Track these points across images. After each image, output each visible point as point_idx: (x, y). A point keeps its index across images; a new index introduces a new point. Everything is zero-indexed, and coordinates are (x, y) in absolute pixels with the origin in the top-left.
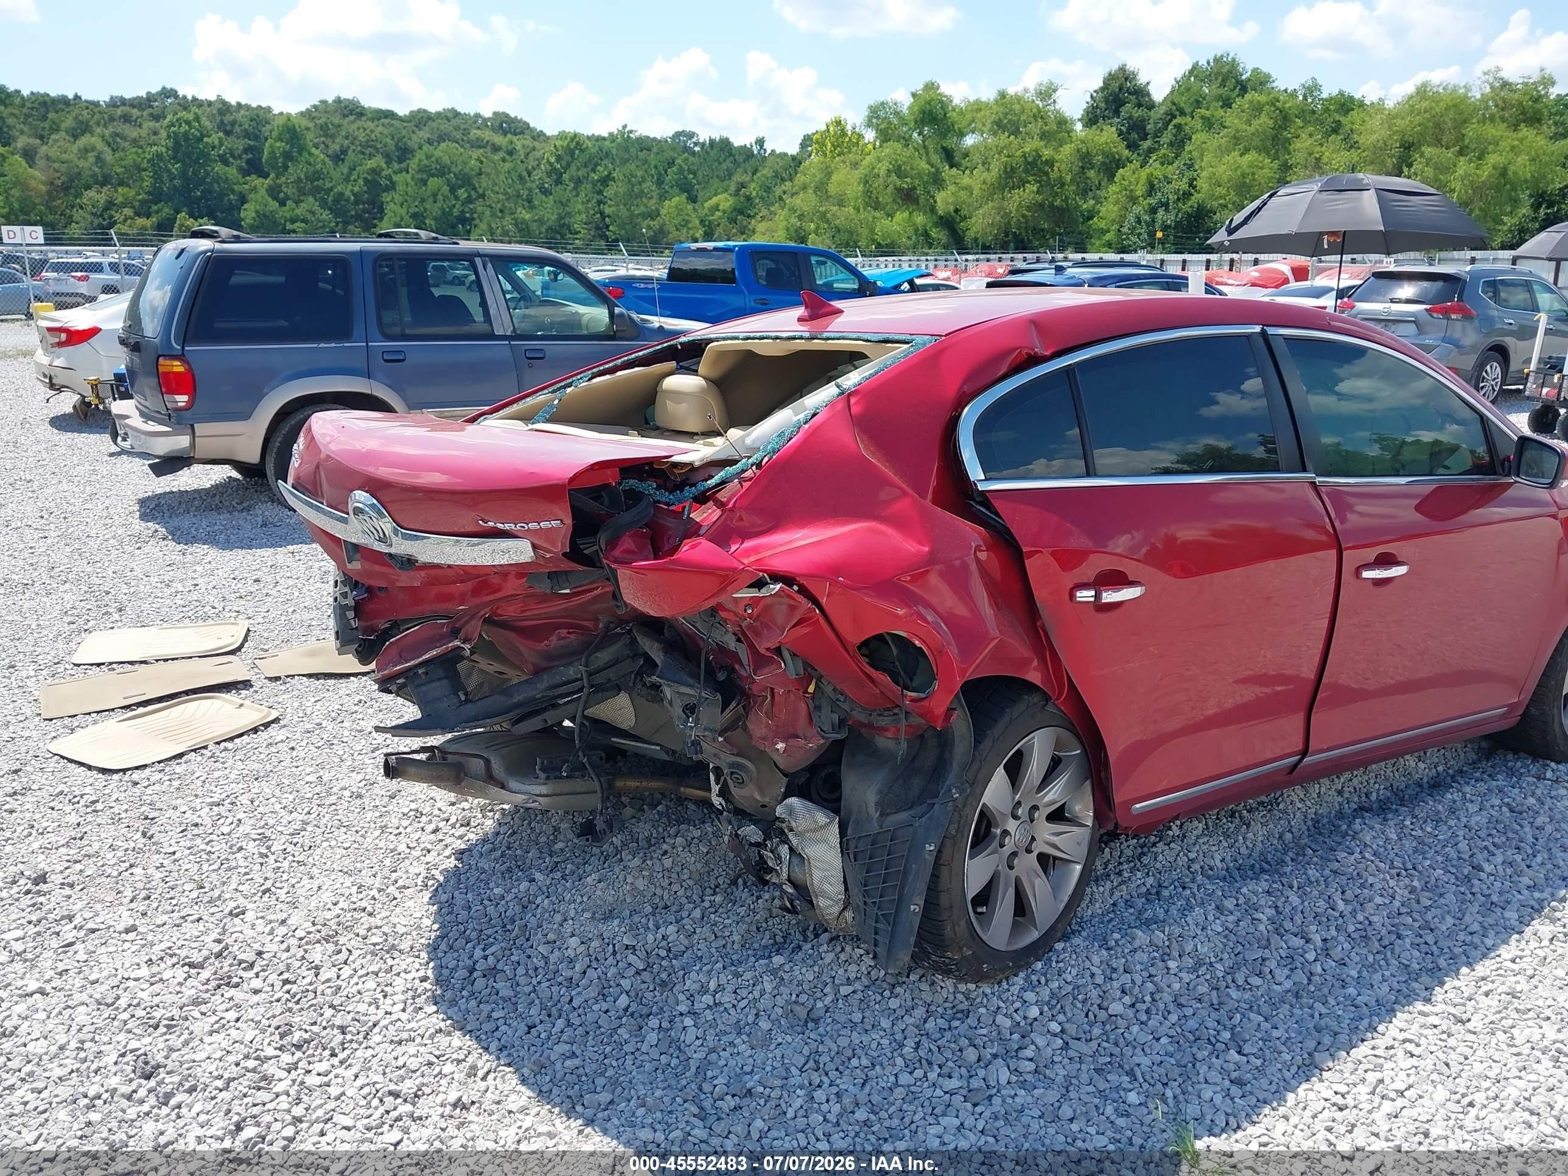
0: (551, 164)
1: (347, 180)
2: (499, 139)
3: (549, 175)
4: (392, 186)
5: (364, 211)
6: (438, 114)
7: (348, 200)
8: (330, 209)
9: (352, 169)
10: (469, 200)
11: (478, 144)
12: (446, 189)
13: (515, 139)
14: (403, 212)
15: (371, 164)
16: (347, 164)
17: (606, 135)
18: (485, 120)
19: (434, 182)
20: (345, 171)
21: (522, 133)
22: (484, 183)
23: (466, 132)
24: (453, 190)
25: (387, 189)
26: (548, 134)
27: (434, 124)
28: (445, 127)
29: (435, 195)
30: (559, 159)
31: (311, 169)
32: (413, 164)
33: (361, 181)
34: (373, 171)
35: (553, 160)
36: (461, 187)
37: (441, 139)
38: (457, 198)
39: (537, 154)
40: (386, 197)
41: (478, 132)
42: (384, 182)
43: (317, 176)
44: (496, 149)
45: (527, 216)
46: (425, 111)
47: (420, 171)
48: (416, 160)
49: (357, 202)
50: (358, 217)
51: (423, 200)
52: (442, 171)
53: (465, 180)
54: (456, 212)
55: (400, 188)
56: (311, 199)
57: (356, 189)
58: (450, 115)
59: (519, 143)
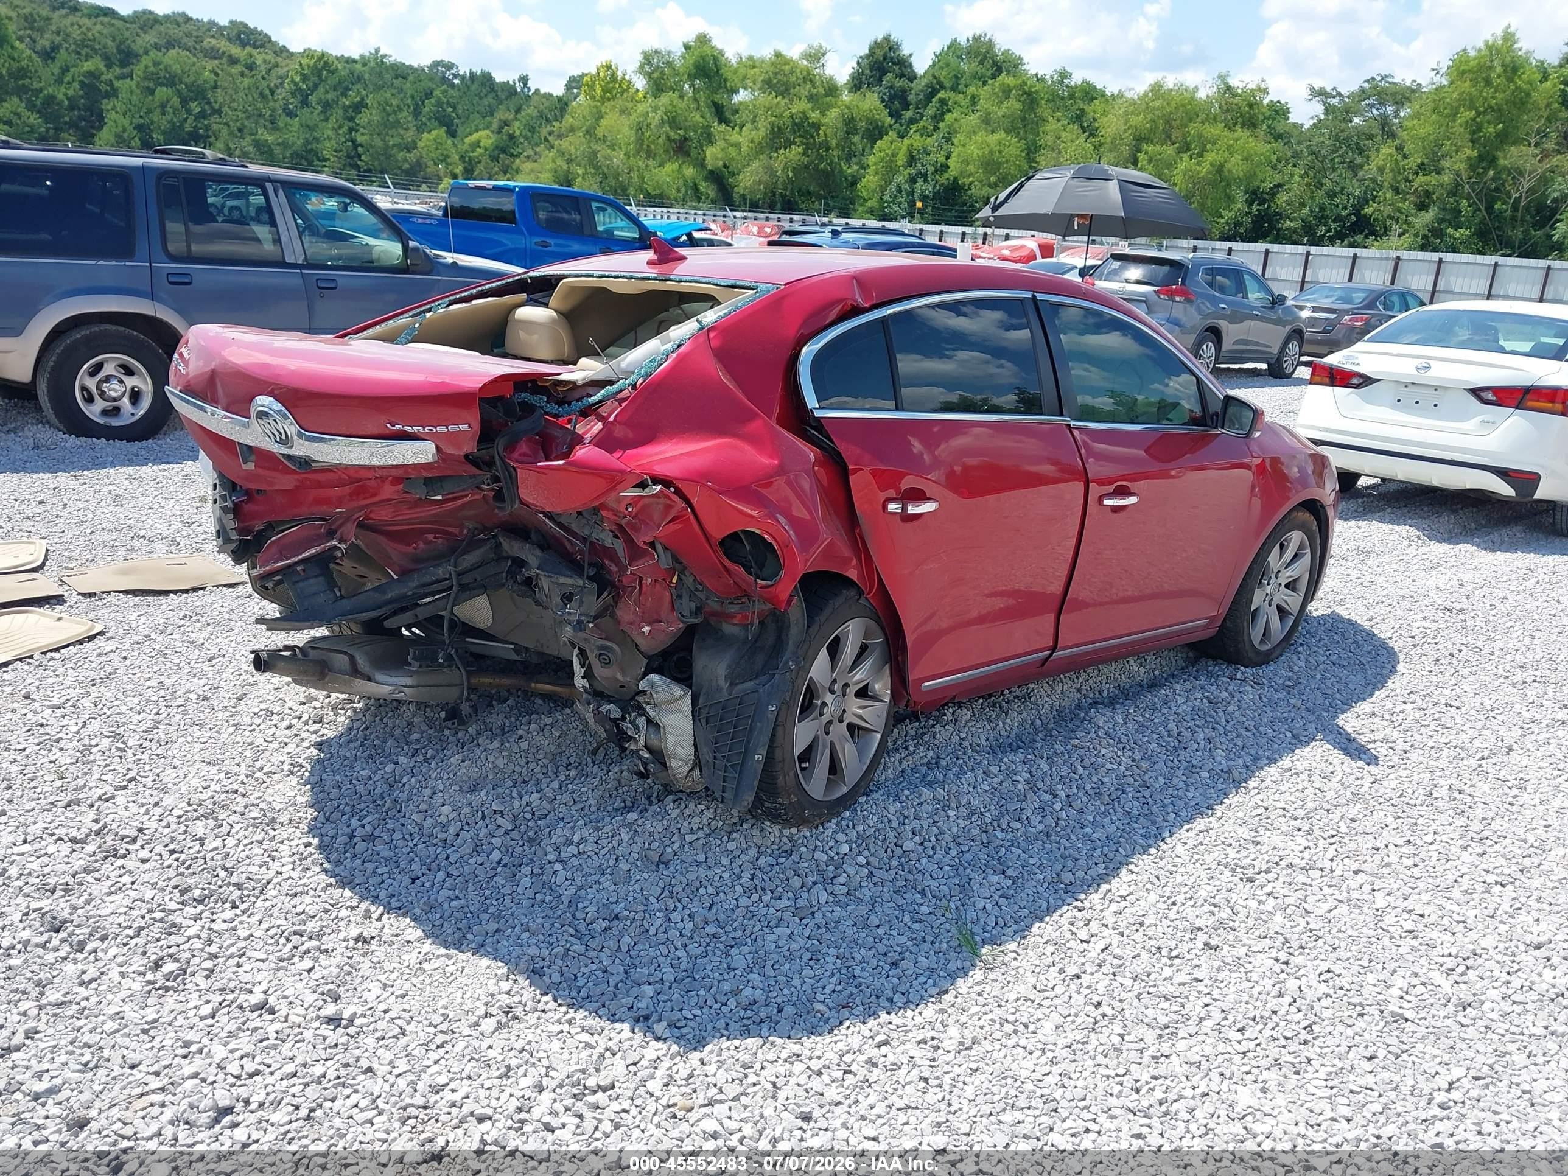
0: (296, 84)
1: (59, 81)
2: (236, 51)
3: (293, 94)
4: (113, 93)
5: (81, 118)
6: (167, 17)
7: (60, 104)
8: (39, 112)
9: (65, 70)
10: (202, 115)
11: (213, 54)
12: (176, 101)
13: (255, 52)
14: (126, 122)
15: (88, 66)
16: (58, 63)
17: (356, 57)
18: (221, 29)
19: (162, 92)
20: (57, 71)
21: (262, 46)
22: (220, 96)
23: (199, 40)
24: (184, 102)
25: (108, 95)
26: (292, 49)
27: (162, 29)
28: (176, 32)
29: (163, 106)
30: (305, 78)
31: (15, 65)
32: (138, 70)
33: (76, 85)
34: (91, 74)
35: (298, 79)
36: (193, 100)
37: (170, 44)
38: (189, 112)
39: (281, 71)
40: (106, 104)
41: (213, 41)
42: (103, 87)
43: (22, 73)
44: (233, 61)
45: (270, 138)
46: (151, 13)
47: (145, 78)
48: (141, 66)
49: (72, 108)
50: (72, 125)
51: (149, 111)
52: (171, 81)
53: (198, 93)
54: (188, 127)
55: (123, 95)
56: (16, 100)
57: (70, 92)
58: (180, 20)
59: (259, 58)
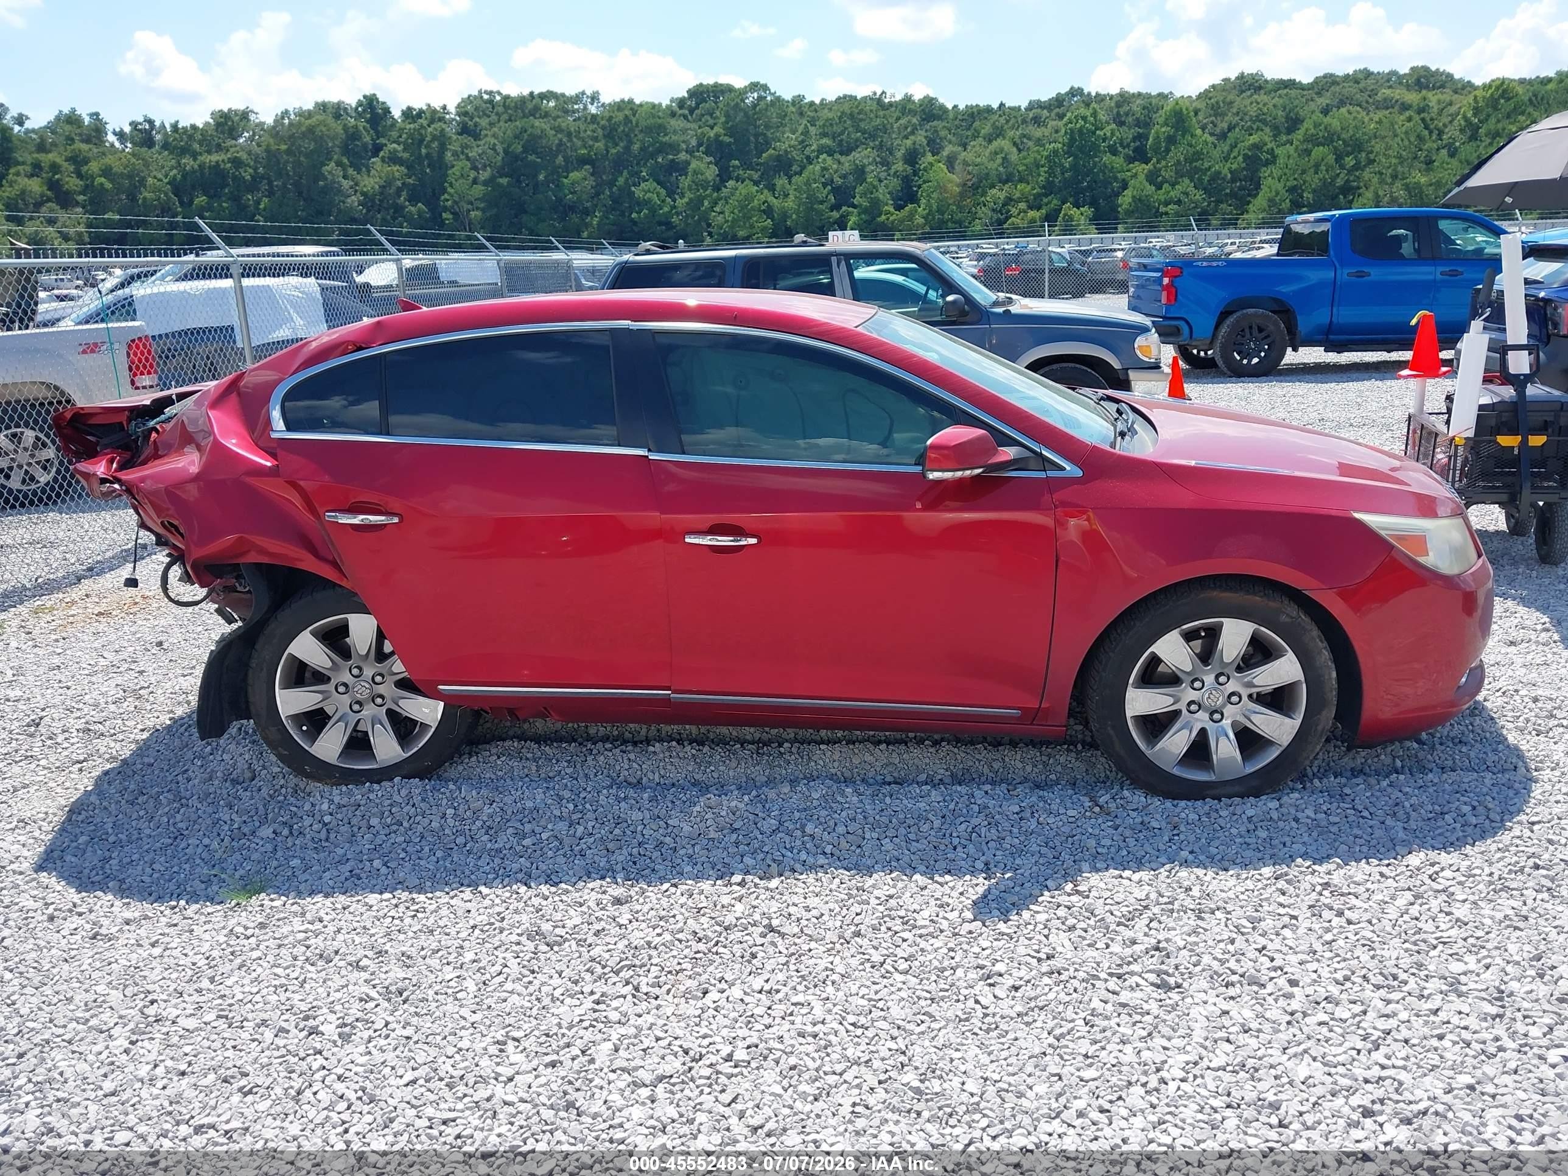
0: (1465, 117)
1: (1226, 159)
2: (1412, 97)
3: (1462, 131)
4: (1273, 159)
5: (1241, 188)
6: (1347, 77)
7: (1224, 179)
8: (1204, 189)
9: (1233, 146)
10: (1357, 167)
11: (1387, 104)
12: (1331, 158)
13: (1430, 95)
14: (1279, 186)
15: (1254, 139)
16: (1228, 142)
17: (1552, 74)
18: (1400, 77)
19: (1318, 152)
20: (1226, 149)
21: (1443, 86)
22: (1378, 146)
23: (1373, 93)
24: (1339, 158)
25: (1267, 163)
27: (1337, 89)
28: (1350, 89)
29: (1317, 166)
30: (1477, 111)
31: (1191, 150)
32: (1299, 135)
33: (1240, 158)
34: (1256, 147)
35: (1470, 114)
36: (1348, 155)
37: (1342, 103)
38: (1342, 167)
39: (1453, 109)
40: (1265, 172)
41: (1388, 92)
42: (1264, 156)
43: (1198, 156)
44: (1405, 107)
45: (1423, 180)
46: (1332, 75)
47: (1306, 140)
48: (1301, 131)
49: (1233, 180)
50: (1233, 195)
51: (1304, 172)
52: (1329, 139)
53: (1357, 146)
54: (1339, 182)
55: (1281, 161)
56: (1187, 181)
57: (1234, 166)
58: (1361, 76)
59: (1433, 98)
